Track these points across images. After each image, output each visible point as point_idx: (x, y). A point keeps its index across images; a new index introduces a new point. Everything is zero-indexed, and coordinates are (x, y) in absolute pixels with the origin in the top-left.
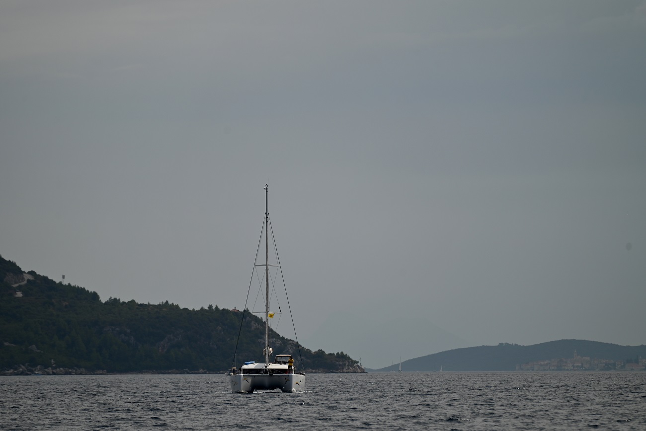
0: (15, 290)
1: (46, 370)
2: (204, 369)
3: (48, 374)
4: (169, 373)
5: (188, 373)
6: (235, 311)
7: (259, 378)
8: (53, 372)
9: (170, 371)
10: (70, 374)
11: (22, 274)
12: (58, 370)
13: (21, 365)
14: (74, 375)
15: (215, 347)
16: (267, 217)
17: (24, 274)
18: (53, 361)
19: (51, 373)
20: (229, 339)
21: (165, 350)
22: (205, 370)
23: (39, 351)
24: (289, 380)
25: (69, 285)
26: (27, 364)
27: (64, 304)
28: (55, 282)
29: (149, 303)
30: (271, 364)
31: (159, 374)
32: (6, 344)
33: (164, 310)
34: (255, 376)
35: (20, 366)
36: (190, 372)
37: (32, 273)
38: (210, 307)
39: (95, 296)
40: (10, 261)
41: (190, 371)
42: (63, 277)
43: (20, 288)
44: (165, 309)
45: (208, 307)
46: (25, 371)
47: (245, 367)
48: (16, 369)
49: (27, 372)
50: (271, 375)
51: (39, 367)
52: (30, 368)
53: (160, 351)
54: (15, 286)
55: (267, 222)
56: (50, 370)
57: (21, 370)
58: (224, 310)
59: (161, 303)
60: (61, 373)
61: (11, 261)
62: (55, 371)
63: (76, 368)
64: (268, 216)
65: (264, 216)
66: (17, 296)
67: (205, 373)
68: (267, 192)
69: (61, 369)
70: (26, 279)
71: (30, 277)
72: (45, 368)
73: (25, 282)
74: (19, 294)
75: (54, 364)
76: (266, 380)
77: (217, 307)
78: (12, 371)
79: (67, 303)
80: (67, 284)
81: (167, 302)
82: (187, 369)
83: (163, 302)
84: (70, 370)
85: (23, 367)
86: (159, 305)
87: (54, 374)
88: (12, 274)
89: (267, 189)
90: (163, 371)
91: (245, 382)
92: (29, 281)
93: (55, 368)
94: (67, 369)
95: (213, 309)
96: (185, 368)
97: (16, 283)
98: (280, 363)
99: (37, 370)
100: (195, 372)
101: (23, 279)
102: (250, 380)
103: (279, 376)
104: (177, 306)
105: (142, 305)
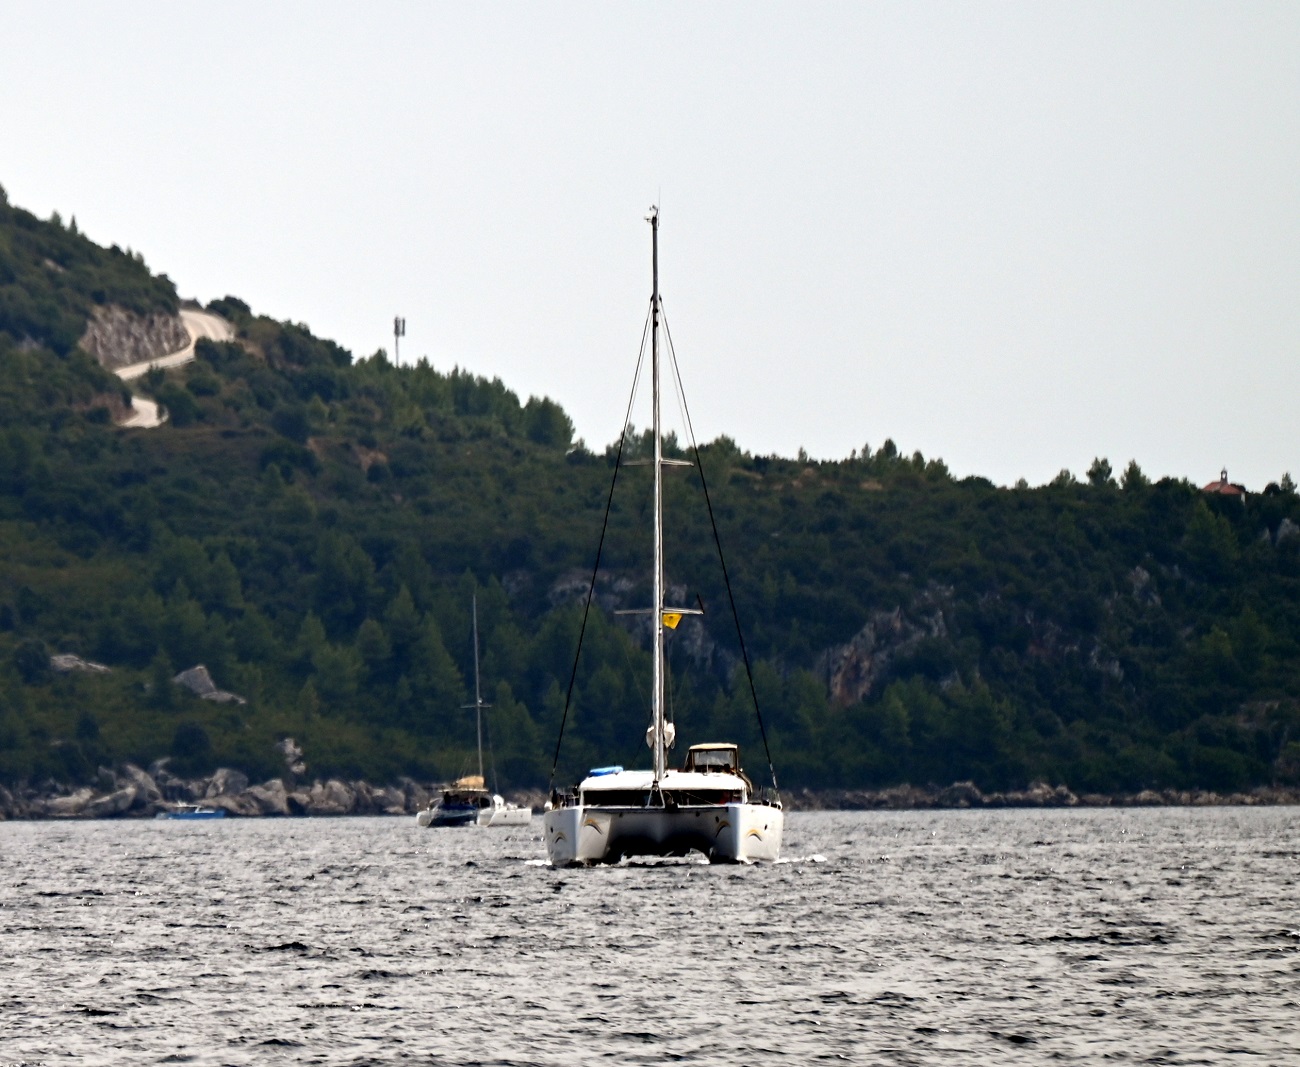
0: (125, 393)
1: (257, 790)
2: (1053, 785)
3: (268, 811)
4: (878, 805)
5: (975, 804)
6: (1224, 490)
7: (636, 818)
8: (292, 803)
9: (883, 795)
10: (379, 809)
11: (174, 314)
12: (318, 788)
13: (131, 768)
14: (396, 814)
15: (1116, 670)
16: (655, 311)
17: (183, 313)
18: (290, 747)
19: (283, 806)
20: (1189, 630)
21: (863, 689)
22: (1063, 789)
23: (226, 696)
24: (728, 823)
25: (424, 366)
26: (160, 763)
27: (367, 459)
28: (343, 356)
29: (802, 454)
30: (673, 773)
31: (828, 807)
32: (63, 661)
33: (866, 486)
34: (621, 813)
35: (123, 773)
36: (986, 800)
37: (229, 309)
38: (1100, 471)
39: (547, 420)
40: (115, 250)
41: (987, 791)
42: (399, 329)
43: (154, 385)
44: (871, 485)
45: (1091, 474)
46: (153, 796)
47: (589, 784)
48: (104, 787)
49: (160, 802)
50: (671, 810)
51: (220, 776)
52: (175, 781)
53: (837, 691)
54: (128, 373)
55: (656, 324)
56: (275, 791)
57: (130, 790)
58: (1167, 483)
59: (859, 455)
60: (332, 803)
61: (124, 249)
62: (301, 797)
63: (406, 780)
64: (659, 307)
65: (648, 306)
66: (131, 423)
67: (1060, 802)
68: (655, 229)
69: (336, 785)
70: (194, 336)
71: (217, 330)
72: (252, 782)
73: (188, 353)
74: (146, 414)
75: (299, 760)
76: (658, 824)
77: (1133, 472)
78: (84, 795)
79: (382, 458)
80: (413, 363)
81: (890, 447)
82: (969, 784)
83: (866, 450)
84: (380, 792)
85: (140, 776)
86: (851, 464)
87: (297, 810)
88: (119, 314)
89: (654, 220)
90: (848, 795)
91: (590, 833)
92: (204, 346)
93: (303, 781)
94: (361, 783)
95: (1113, 482)
96: (963, 779)
97: (138, 356)
98: (701, 769)
99: (211, 792)
100: (1012, 795)
101: (179, 337)
102: (605, 825)
103: (698, 812)
104: (939, 469)
105: (761, 463)
